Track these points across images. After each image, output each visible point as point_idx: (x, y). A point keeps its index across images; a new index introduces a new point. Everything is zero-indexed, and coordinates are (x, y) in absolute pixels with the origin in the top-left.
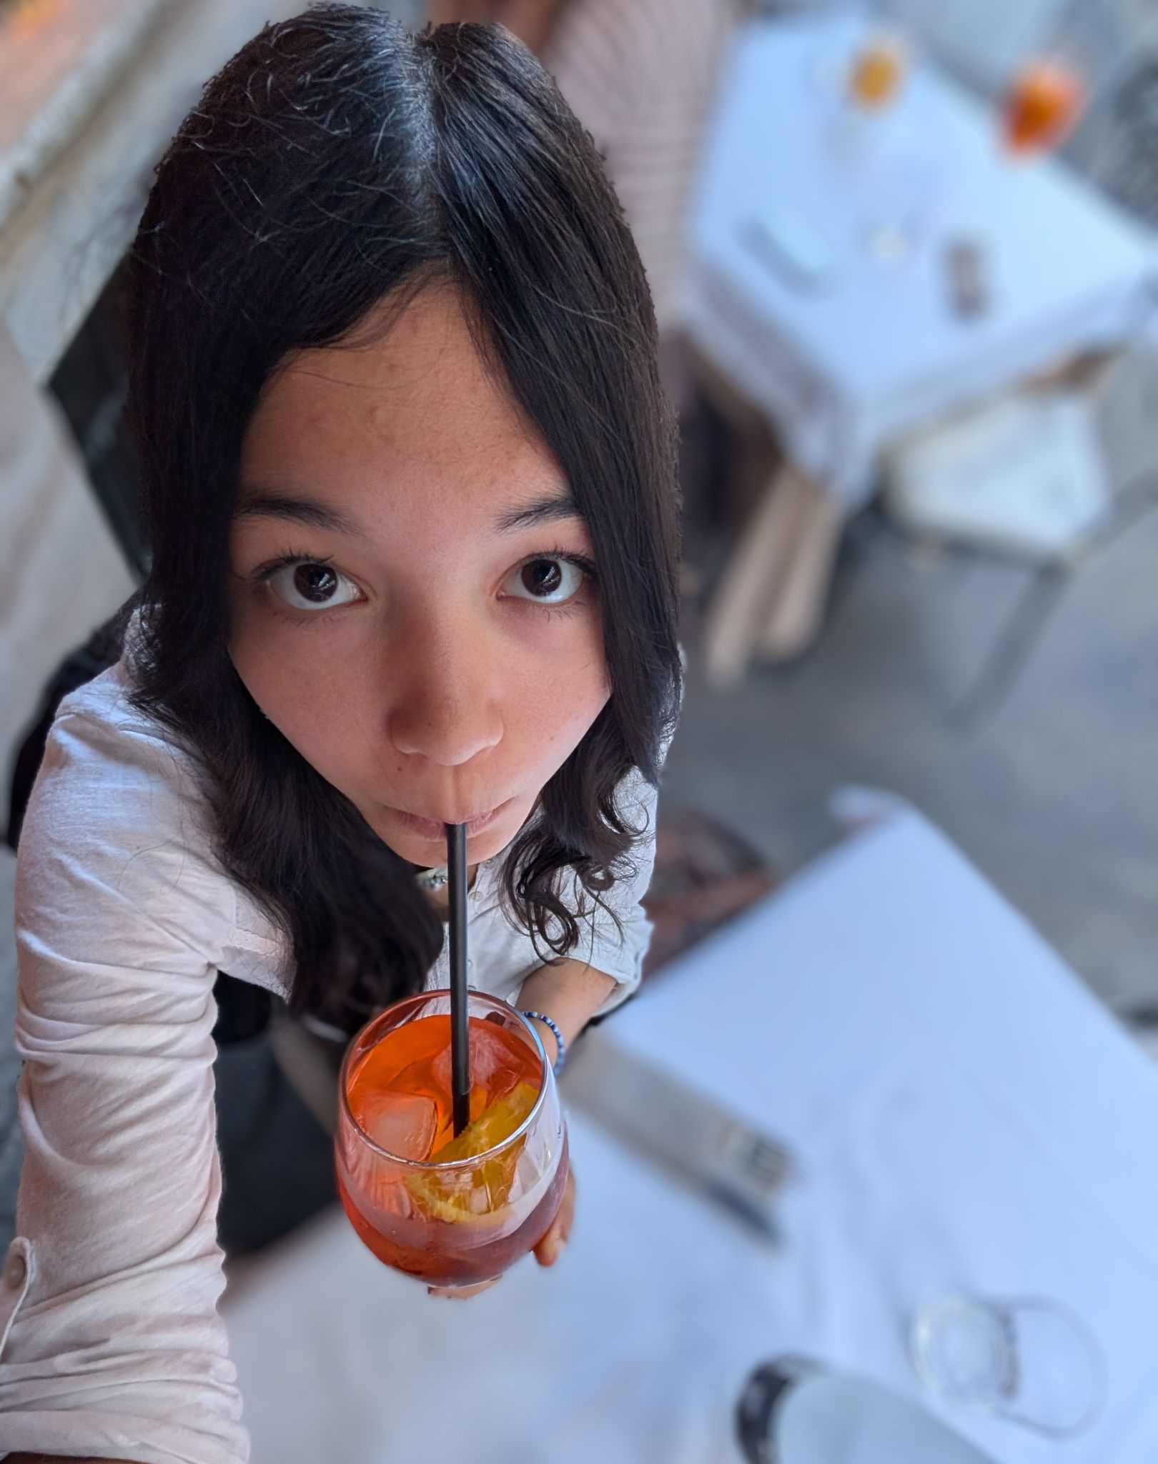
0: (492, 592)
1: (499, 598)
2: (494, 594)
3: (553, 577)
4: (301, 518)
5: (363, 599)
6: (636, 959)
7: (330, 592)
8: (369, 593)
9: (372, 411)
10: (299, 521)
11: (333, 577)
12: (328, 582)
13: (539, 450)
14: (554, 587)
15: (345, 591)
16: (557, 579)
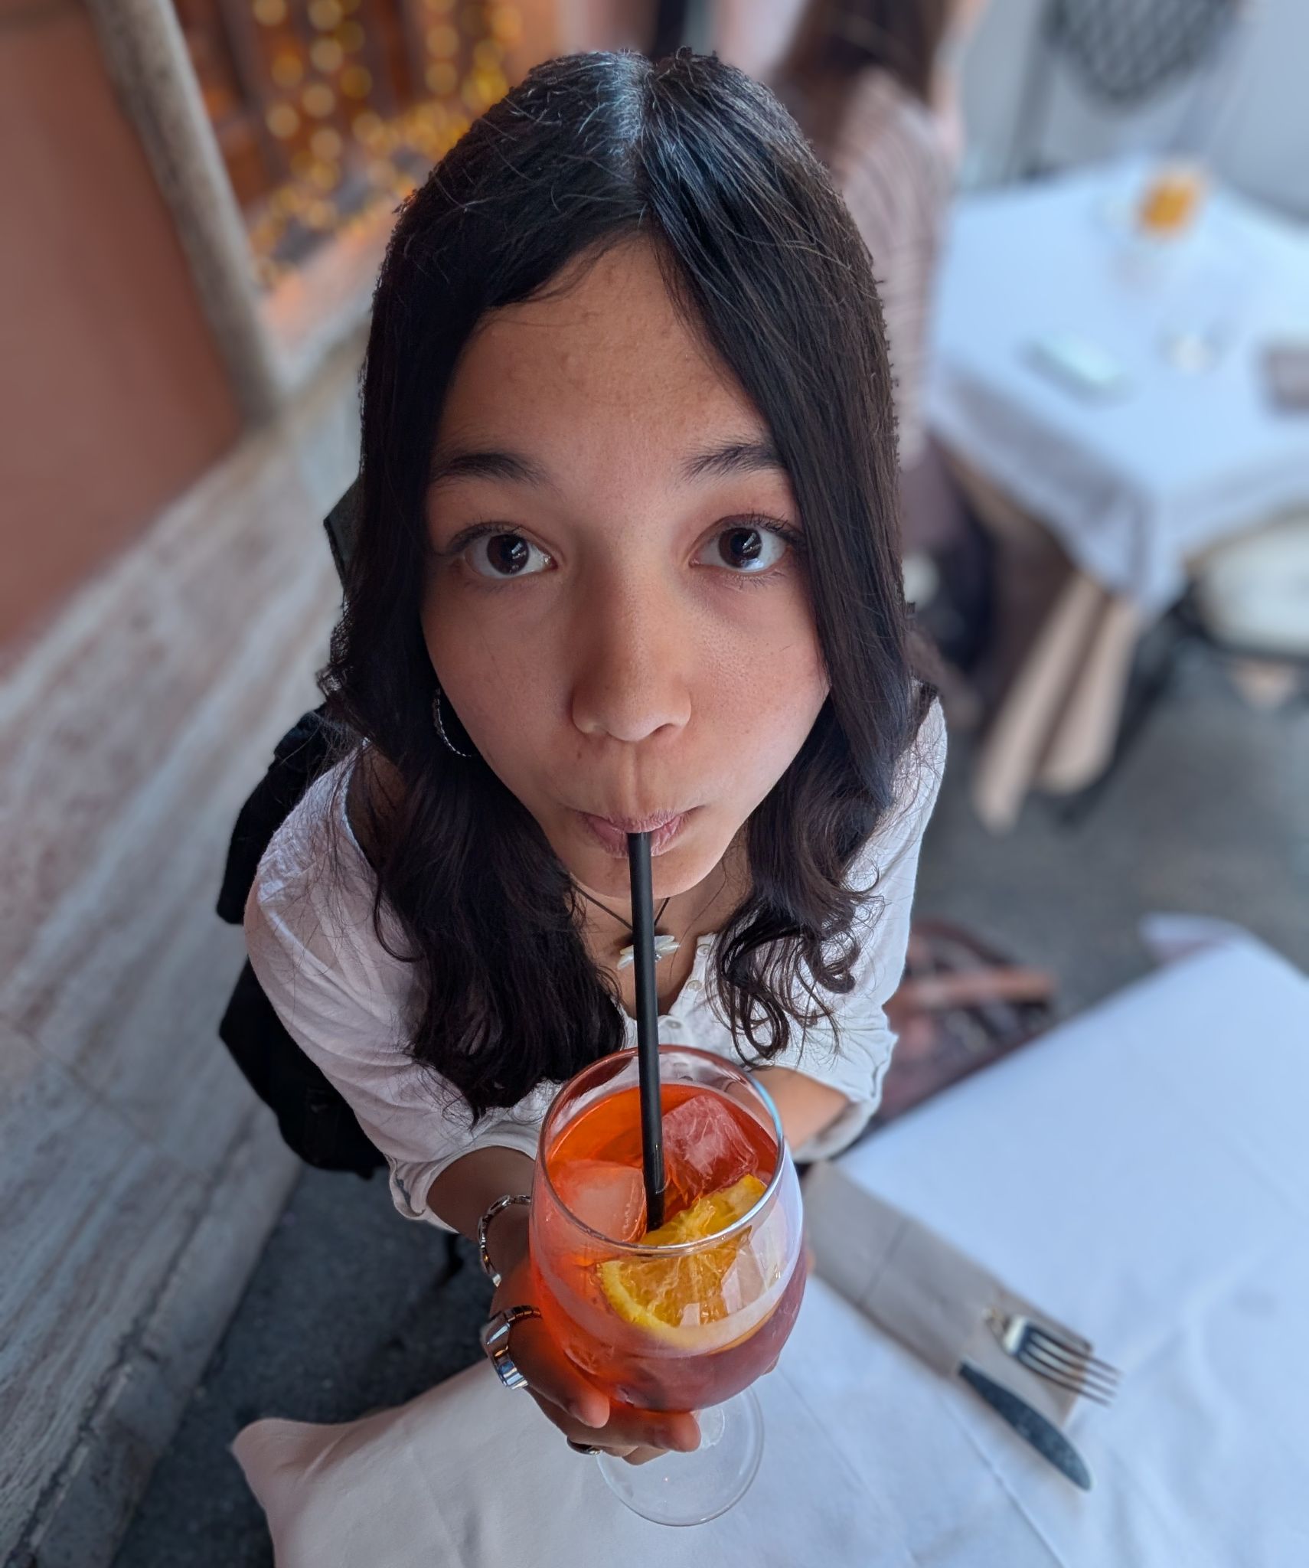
0: (684, 558)
1: (691, 566)
2: (687, 561)
3: (752, 545)
4: (495, 472)
5: (553, 566)
6: (874, 1076)
7: (523, 562)
8: (558, 557)
9: (564, 357)
10: (493, 477)
11: (525, 548)
12: (520, 551)
13: (735, 395)
14: (755, 554)
15: (536, 560)
16: (757, 546)
